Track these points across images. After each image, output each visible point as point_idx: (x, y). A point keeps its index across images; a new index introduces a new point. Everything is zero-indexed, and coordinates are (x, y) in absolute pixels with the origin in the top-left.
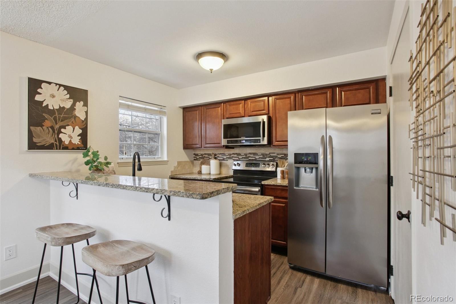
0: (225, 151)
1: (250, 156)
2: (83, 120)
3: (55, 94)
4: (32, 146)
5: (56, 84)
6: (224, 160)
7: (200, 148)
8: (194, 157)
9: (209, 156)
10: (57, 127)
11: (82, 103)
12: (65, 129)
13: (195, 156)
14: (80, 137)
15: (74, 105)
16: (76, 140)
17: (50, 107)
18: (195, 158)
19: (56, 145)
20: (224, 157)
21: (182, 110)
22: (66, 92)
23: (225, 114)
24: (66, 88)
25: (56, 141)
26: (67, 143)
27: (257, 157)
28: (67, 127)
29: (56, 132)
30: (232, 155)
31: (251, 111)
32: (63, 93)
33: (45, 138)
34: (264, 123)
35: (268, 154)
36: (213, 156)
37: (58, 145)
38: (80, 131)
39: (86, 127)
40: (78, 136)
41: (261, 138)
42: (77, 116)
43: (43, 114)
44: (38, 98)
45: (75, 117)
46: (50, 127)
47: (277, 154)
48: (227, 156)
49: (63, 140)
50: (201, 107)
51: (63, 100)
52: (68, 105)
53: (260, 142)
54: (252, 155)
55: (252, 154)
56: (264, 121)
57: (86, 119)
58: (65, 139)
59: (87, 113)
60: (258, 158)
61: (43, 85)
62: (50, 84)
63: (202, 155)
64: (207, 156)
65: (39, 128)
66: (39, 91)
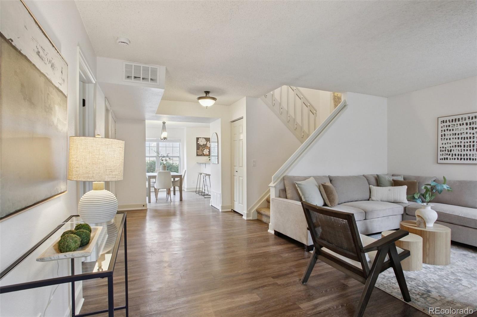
4: (197, 155)
10: (203, 150)
11: (209, 142)
15: (207, 143)
16: (208, 153)
17: (201, 144)
19: (203, 155)
24: (205, 138)
25: (202, 153)
28: (205, 149)
32: (204, 140)
33: (200, 153)
38: (209, 150)
43: (200, 146)
44: (198, 142)
45: (207, 146)
46: (201, 150)
52: (205, 143)
57: (210, 147)
58: (205, 153)
59: (210, 145)
61: (199, 139)
62: (201, 138)
65: (199, 150)
66: (199, 140)
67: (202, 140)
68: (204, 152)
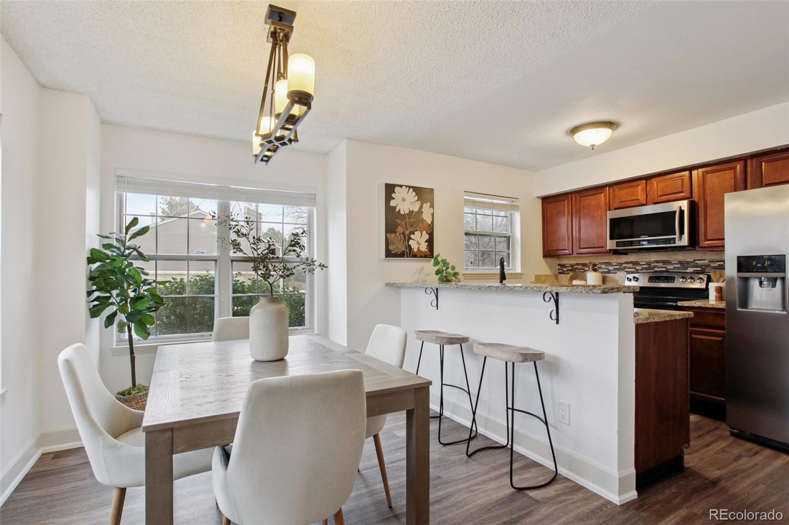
0: (611, 260)
1: (657, 266)
2: (430, 223)
3: (405, 198)
4: (389, 254)
5: (407, 186)
6: (609, 272)
7: (570, 254)
8: (559, 270)
9: (583, 268)
10: (407, 232)
11: (429, 204)
12: (414, 234)
13: (559, 267)
14: (427, 244)
15: (421, 207)
16: (424, 247)
17: (402, 212)
18: (561, 271)
19: (407, 252)
20: (610, 269)
21: (540, 201)
22: (414, 194)
23: (611, 203)
24: (415, 189)
25: (406, 248)
26: (415, 250)
27: (670, 267)
28: (415, 233)
29: (407, 238)
30: (624, 265)
31: (659, 195)
32: (412, 196)
33: (398, 245)
34: (682, 212)
35: (692, 262)
36: (591, 267)
37: (408, 252)
38: (427, 237)
39: (433, 231)
40: (426, 242)
41: (677, 236)
42: (424, 220)
43: (397, 220)
46: (402, 233)
47: (709, 262)
48: (615, 267)
49: (412, 247)
50: (572, 195)
51: (412, 203)
52: (416, 207)
53: (675, 243)
54: (661, 265)
55: (660, 263)
56: (682, 209)
57: (432, 222)
58: (414, 245)
59: (433, 214)
60: (672, 269)
61: (397, 189)
62: (401, 187)
63: (572, 266)
64: (580, 267)
65: (393, 235)
66: (393, 195)
67: (407, 196)
68: (411, 242)
